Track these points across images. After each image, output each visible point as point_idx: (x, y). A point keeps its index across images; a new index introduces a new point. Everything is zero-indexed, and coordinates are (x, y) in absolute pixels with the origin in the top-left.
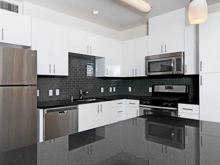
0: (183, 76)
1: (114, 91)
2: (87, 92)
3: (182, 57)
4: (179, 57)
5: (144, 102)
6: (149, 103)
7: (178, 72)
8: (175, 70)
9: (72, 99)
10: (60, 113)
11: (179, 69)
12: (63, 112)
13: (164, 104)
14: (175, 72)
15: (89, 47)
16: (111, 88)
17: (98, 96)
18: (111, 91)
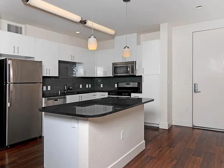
0: (135, 76)
1: (90, 87)
2: (71, 88)
3: (135, 65)
4: (133, 64)
5: (111, 94)
6: (114, 94)
7: (132, 74)
8: (131, 73)
9: (59, 93)
10: (55, 100)
11: (133, 72)
12: (57, 100)
13: (123, 94)
14: (131, 74)
15: (73, 56)
16: (87, 85)
17: (78, 91)
18: (87, 87)
